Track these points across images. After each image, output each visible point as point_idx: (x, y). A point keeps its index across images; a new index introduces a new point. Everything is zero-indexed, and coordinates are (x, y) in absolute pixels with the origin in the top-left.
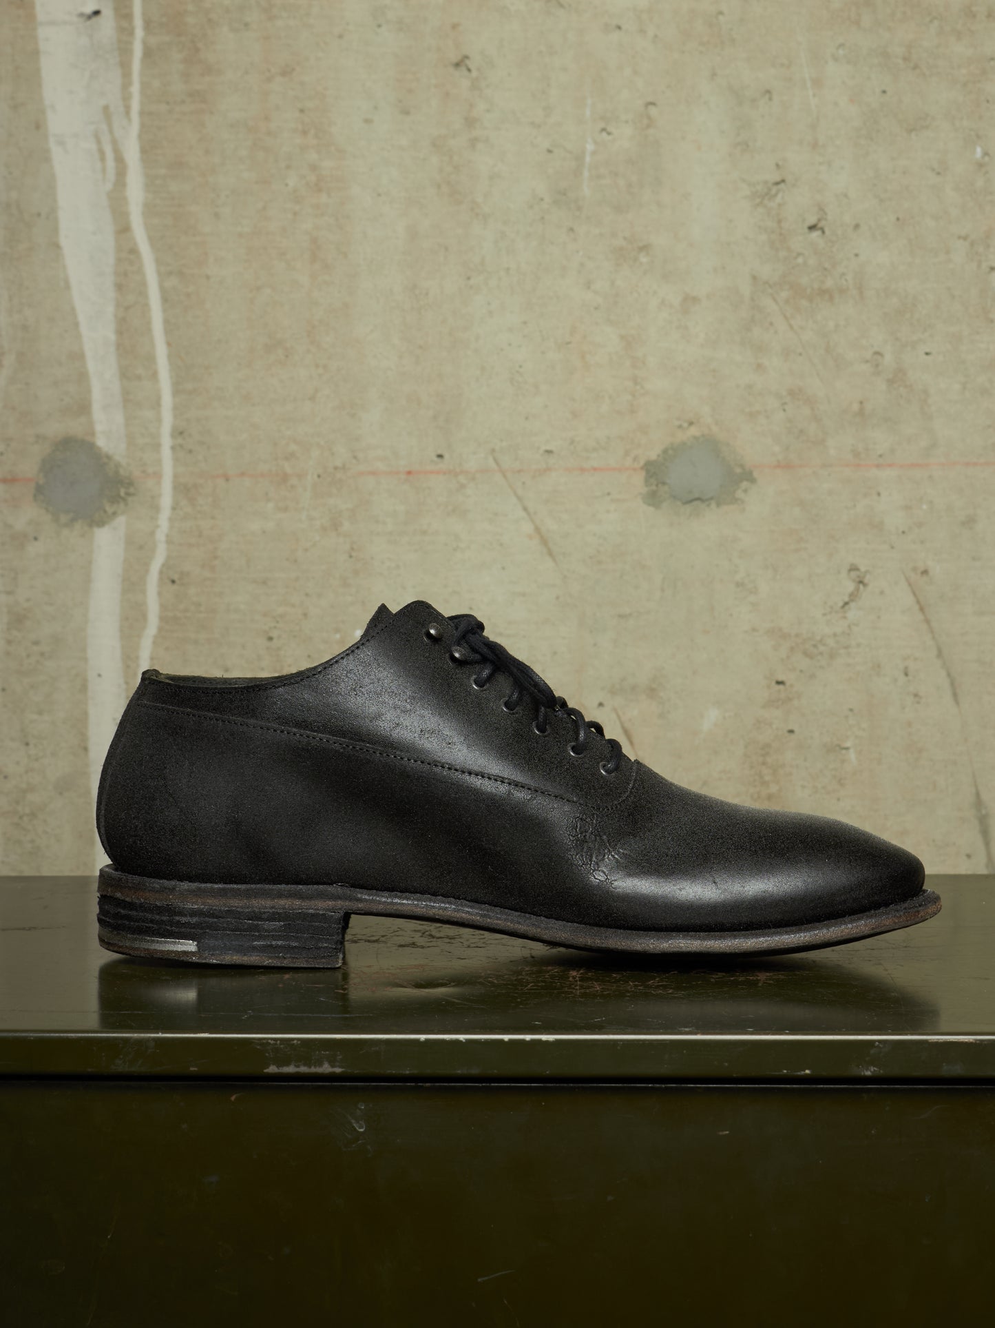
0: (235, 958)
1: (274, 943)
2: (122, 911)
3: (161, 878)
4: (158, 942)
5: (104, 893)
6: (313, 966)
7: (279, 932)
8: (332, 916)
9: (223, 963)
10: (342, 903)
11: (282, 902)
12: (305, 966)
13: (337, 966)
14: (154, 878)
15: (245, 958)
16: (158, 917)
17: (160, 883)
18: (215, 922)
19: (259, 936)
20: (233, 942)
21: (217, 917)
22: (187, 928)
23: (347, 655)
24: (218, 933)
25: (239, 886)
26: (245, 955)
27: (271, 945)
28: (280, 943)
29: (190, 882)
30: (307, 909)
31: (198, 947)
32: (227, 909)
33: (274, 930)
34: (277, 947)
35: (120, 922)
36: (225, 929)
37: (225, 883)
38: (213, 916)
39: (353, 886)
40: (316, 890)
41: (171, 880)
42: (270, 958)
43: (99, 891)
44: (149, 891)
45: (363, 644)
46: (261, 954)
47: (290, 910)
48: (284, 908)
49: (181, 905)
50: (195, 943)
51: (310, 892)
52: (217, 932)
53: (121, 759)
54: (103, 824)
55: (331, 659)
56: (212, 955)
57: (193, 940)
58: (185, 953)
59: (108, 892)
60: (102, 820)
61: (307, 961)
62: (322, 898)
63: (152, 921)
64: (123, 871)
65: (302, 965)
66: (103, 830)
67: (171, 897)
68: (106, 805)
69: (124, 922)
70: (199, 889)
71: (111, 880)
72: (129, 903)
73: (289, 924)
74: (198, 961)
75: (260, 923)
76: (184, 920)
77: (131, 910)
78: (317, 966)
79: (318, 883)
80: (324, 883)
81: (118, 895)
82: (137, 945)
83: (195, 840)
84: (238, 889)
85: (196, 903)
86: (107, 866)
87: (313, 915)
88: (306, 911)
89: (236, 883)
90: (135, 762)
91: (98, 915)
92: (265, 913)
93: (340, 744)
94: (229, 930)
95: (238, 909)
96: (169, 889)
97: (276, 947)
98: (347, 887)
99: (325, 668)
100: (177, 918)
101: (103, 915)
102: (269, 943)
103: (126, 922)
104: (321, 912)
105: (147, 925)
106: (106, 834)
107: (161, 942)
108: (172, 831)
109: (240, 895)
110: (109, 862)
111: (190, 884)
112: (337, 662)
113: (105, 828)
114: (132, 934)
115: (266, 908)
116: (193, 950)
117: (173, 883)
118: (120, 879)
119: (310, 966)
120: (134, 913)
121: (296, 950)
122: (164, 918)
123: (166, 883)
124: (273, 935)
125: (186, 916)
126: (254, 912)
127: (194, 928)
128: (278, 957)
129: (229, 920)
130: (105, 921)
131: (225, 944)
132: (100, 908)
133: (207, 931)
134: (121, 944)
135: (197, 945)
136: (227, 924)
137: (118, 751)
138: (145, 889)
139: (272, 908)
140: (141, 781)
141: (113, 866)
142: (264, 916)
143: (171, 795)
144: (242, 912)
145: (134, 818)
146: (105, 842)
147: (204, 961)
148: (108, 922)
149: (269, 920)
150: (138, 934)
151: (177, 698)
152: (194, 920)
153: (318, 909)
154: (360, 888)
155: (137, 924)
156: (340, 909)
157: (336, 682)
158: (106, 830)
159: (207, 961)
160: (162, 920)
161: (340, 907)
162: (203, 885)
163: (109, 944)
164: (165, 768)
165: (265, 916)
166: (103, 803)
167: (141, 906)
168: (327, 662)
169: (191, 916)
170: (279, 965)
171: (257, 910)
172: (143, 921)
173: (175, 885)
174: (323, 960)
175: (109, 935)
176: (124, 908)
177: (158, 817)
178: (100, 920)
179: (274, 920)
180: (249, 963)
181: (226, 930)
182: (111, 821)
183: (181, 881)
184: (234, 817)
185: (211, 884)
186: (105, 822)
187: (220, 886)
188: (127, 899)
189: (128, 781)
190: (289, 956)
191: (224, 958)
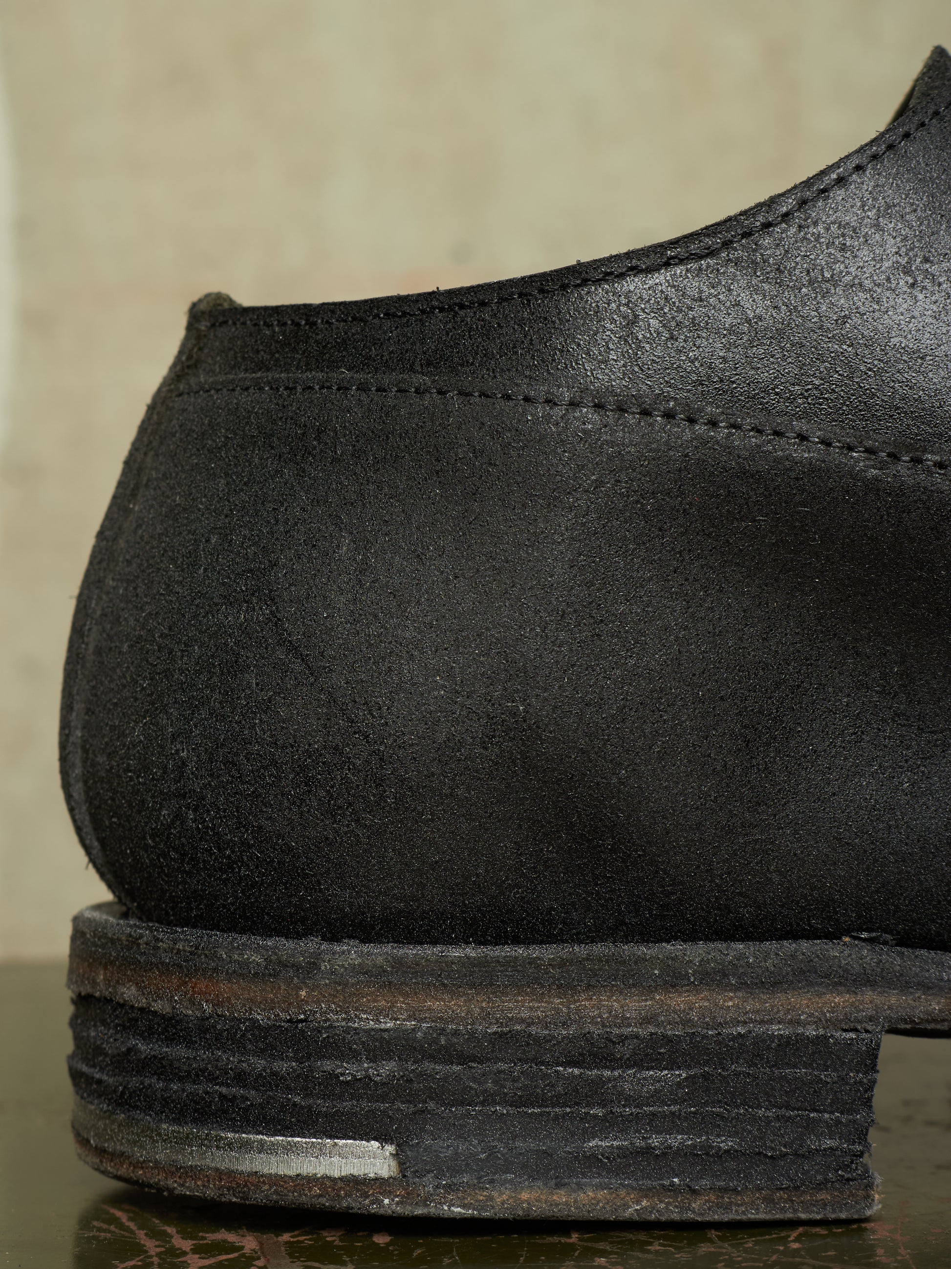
0: (525, 1196)
1: (655, 1141)
2: (141, 1046)
3: (269, 932)
4: (262, 1148)
5: (86, 989)
6: (789, 1215)
7: (675, 1102)
8: (849, 1044)
9: (485, 1214)
10: (878, 1000)
11: (678, 1001)
12: (762, 1216)
13: (868, 1213)
14: (242, 931)
15: (561, 1197)
16: (261, 1063)
17: (266, 948)
18: (458, 1078)
19: (604, 1119)
20: (519, 1144)
21: (463, 1059)
22: (359, 1098)
23: (875, 157)
24: (468, 1115)
25: (535, 952)
26: (559, 1186)
27: (649, 1149)
28: (676, 1140)
29: (363, 941)
30: (762, 1022)
31: (401, 1164)
32: (495, 1028)
33: (656, 1097)
34: (667, 1153)
35: (134, 1082)
36: (488, 1099)
37: (485, 943)
38: (448, 1055)
39: (906, 941)
40: (793, 956)
41: (299, 936)
42: (646, 1192)
43: (70, 982)
44: (229, 976)
45: (907, 135)
46: (615, 1182)
47: (707, 1026)
48: (686, 1022)
49: (337, 1019)
50: (390, 1149)
51: (769, 963)
52: (462, 1110)
53: (129, 562)
54: (78, 771)
55: (823, 173)
56: (449, 1188)
57: (383, 1138)
58: (354, 1182)
59: (94, 983)
60: (77, 759)
61: (768, 1200)
62: (811, 984)
63: (241, 1078)
64: (146, 915)
65: (752, 1216)
66: (78, 789)
67: (303, 993)
68: (88, 711)
69: (147, 1081)
70: (399, 964)
71: (103, 946)
72: (163, 1016)
73: (706, 1076)
74: (399, 1210)
75: (607, 1073)
76: (349, 1070)
77: (170, 1040)
78: (803, 1216)
79: (794, 935)
80: (812, 935)
81: (129, 993)
82: (192, 1157)
83: (382, 797)
84: (532, 962)
85: (388, 1012)
86: (98, 907)
87: (785, 1043)
88: (760, 1029)
89: (516, 941)
90: (173, 560)
91: (71, 1058)
92: (623, 1039)
93: (868, 451)
94: (504, 1102)
95: (533, 1030)
96: (296, 967)
97: (664, 1154)
98: (885, 943)
99: (803, 203)
100: (328, 1065)
101: (86, 1060)
102: (639, 1143)
103: (154, 1080)
104: (811, 1032)
105: (224, 1090)
106: (89, 800)
107: (272, 1149)
108: (304, 768)
109: (536, 980)
110: (103, 894)
111: (366, 948)
112: (841, 181)
113: (85, 782)
114: (177, 1121)
115: (625, 1022)
116: (385, 1173)
117: (312, 944)
118: (134, 941)
119: (779, 1216)
120: (180, 1051)
121: (732, 1165)
122: (283, 1067)
123: (286, 947)
124: (653, 1114)
125: (355, 1056)
126: (587, 1037)
127: (383, 1098)
128: (673, 1189)
129: (502, 1066)
130: (89, 1079)
131: (492, 1152)
132: (77, 1038)
133: (431, 1105)
134: (139, 1154)
135: (395, 1156)
136: (495, 1082)
137: (122, 543)
138: (215, 970)
139: (646, 1020)
140: (195, 616)
141: (117, 908)
142: (621, 1051)
143: (293, 648)
144: (548, 1039)
145: (174, 737)
146: (88, 828)
147: (419, 1211)
148: (99, 1082)
149: (640, 1061)
150: (195, 1121)
151: (302, 346)
152: (387, 1068)
153: (799, 1023)
154: (930, 948)
155: (190, 1087)
156: (871, 1019)
157: (843, 248)
158: (88, 789)
159: (432, 1210)
160: (274, 1074)
161: (871, 1012)
162: (411, 952)
163: (101, 1152)
164: (274, 564)
165: (623, 1051)
166: (78, 707)
167: (204, 1026)
168: (808, 183)
169: (373, 1059)
170: (676, 1217)
171: (597, 1031)
172: (213, 1079)
173: (318, 955)
174: (822, 1196)
175: (101, 1124)
176: (148, 1035)
177: (253, 727)
178: (76, 1076)
179: (656, 1062)
180: (574, 1213)
181: (495, 1103)
182: (101, 759)
183: (334, 938)
184: (514, 714)
185: (437, 949)
186: (84, 761)
187: (471, 952)
188: (157, 1006)
189: (152, 623)
190: (705, 1182)
191: (491, 1198)
